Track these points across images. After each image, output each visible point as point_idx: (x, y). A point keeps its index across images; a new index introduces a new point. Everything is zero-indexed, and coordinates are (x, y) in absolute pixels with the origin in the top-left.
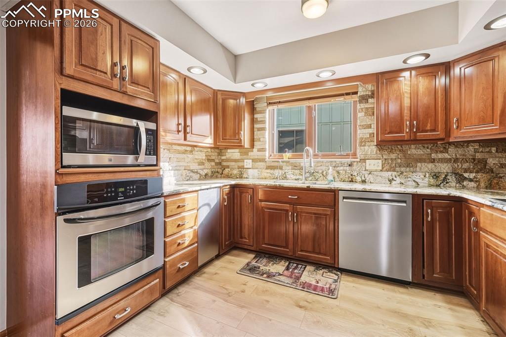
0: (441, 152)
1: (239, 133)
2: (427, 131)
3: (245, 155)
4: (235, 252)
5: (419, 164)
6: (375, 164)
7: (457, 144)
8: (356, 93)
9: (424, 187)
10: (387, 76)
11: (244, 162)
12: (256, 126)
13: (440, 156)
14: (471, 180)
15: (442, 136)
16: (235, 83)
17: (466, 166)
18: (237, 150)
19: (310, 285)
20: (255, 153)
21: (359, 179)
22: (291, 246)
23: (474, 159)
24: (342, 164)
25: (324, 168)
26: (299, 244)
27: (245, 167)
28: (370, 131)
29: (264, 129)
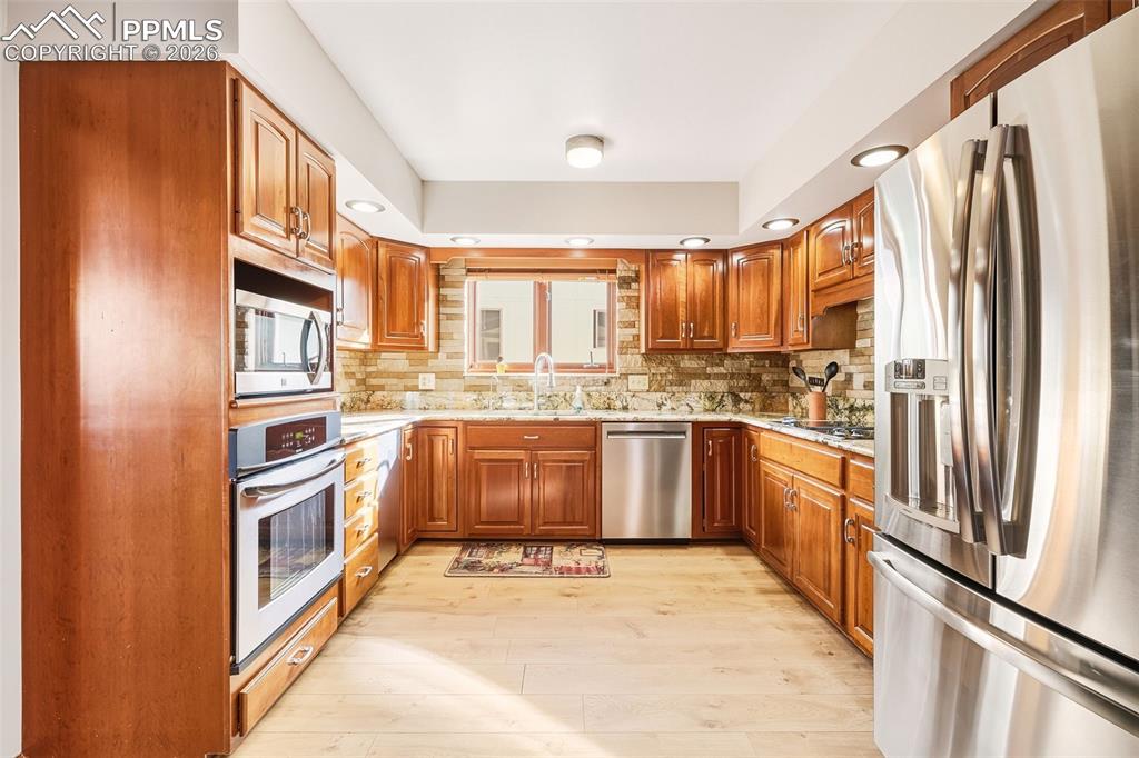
0: (717, 365)
1: (419, 324)
2: (704, 338)
3: (421, 365)
4: (420, 548)
5: (693, 382)
6: (639, 382)
7: (734, 357)
8: (614, 271)
9: (699, 413)
10: (659, 256)
11: (418, 378)
12: (443, 310)
13: (716, 370)
14: (747, 402)
15: (720, 345)
16: (423, 232)
17: (741, 383)
18: (404, 355)
19: (569, 570)
20: (441, 362)
21: (618, 404)
22: (527, 521)
23: (749, 375)
24: (595, 383)
25: (567, 388)
26: (541, 512)
27: (420, 388)
28: (634, 331)
29: (459, 317)
